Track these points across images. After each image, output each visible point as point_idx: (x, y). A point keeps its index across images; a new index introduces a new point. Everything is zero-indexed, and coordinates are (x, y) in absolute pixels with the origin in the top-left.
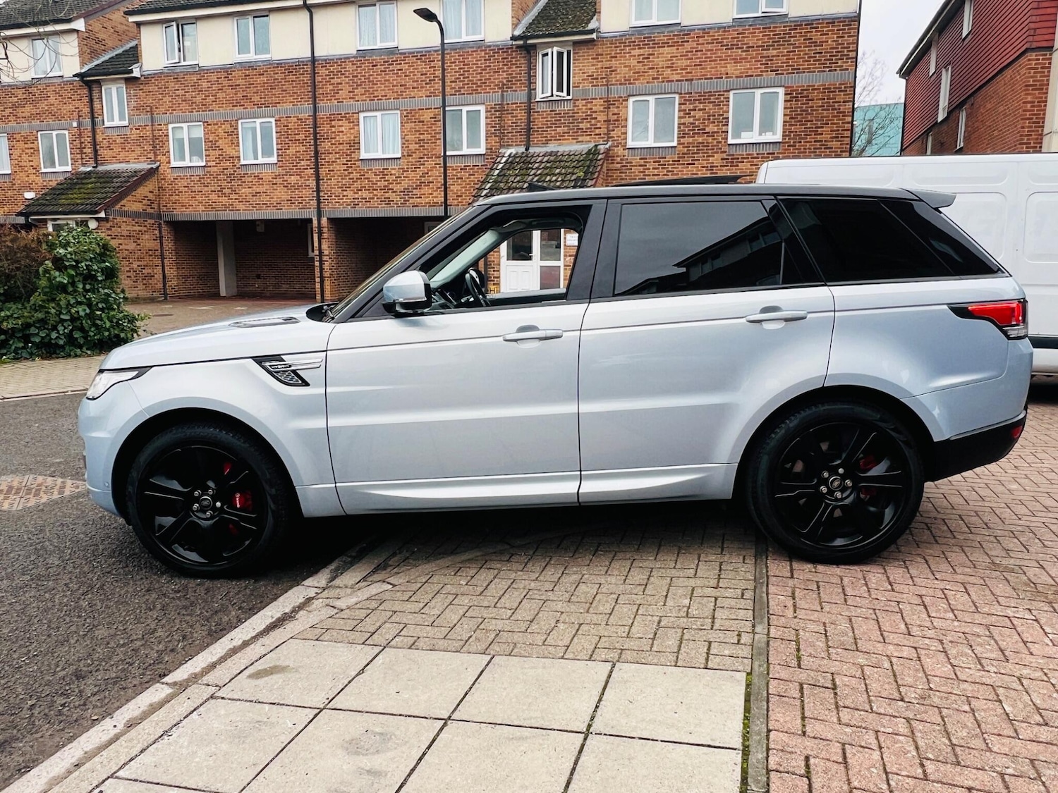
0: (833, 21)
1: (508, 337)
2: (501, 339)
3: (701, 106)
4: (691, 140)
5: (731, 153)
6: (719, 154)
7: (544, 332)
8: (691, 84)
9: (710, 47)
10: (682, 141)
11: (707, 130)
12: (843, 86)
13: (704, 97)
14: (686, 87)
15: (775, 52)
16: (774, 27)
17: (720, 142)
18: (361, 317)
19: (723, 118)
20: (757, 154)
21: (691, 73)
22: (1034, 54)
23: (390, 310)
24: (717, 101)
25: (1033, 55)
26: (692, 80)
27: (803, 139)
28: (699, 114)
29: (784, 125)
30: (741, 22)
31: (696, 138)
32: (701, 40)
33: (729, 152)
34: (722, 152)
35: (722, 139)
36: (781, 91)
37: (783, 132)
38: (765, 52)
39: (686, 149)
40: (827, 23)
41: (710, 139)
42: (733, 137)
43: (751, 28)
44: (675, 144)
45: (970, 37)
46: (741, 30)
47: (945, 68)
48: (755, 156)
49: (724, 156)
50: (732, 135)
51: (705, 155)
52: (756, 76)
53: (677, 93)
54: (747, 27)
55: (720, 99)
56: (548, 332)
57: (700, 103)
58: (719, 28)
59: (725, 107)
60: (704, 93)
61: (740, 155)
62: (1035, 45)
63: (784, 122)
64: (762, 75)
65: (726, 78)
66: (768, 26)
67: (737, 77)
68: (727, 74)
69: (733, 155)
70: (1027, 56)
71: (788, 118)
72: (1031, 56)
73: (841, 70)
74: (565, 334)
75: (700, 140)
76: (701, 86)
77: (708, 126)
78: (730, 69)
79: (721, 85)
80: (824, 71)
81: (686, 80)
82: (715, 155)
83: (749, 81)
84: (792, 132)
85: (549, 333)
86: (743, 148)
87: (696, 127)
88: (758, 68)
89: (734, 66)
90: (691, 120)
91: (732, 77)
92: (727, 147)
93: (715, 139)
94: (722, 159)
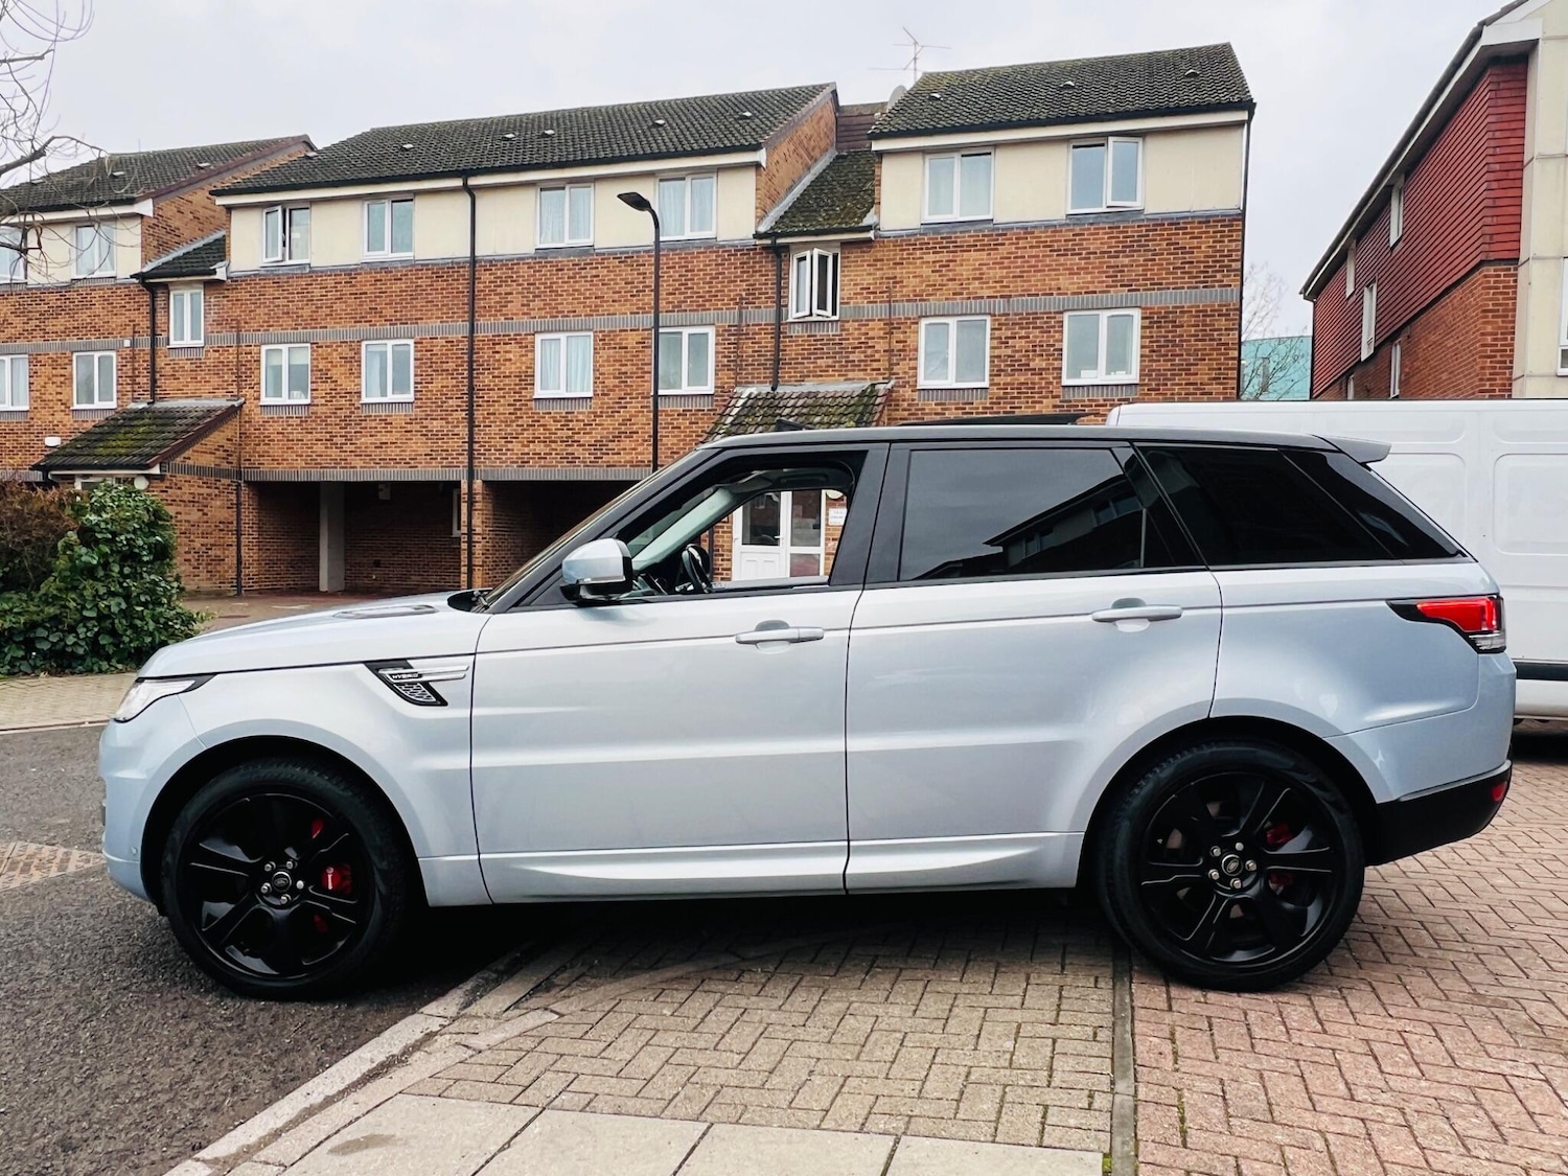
0: (1207, 220)
1: (744, 638)
2: (733, 639)
3: (1023, 333)
4: (1009, 379)
5: (1067, 398)
6: (1050, 400)
7: (796, 630)
8: (1009, 301)
9: (1034, 252)
10: (997, 380)
11: (1032, 365)
12: (1224, 308)
13: (1030, 320)
14: (1000, 306)
15: (1126, 261)
16: (1124, 227)
17: (1051, 383)
18: (529, 605)
19: (1054, 350)
20: (1105, 400)
21: (1009, 287)
22: (1492, 268)
23: (571, 596)
24: (1045, 326)
25: (1490, 270)
26: (1010, 296)
27: (1170, 380)
28: (1019, 344)
29: (1141, 361)
30: (1078, 219)
31: (1016, 376)
32: (1022, 243)
33: (1064, 396)
34: (1053, 397)
35: (1054, 378)
36: (1137, 314)
37: (1141, 370)
38: (1112, 260)
39: (1002, 392)
40: (1199, 223)
41: (1036, 379)
42: (1068, 377)
43: (1092, 227)
44: (986, 384)
45: (1401, 245)
46: (1077, 230)
47: (1368, 286)
48: (1101, 402)
49: (1057, 402)
50: (1068, 374)
51: (1030, 401)
52: (1100, 292)
53: (990, 314)
54: (1086, 226)
55: (1050, 324)
56: (801, 630)
57: (1022, 328)
58: (1047, 227)
59: (1057, 335)
60: (1027, 314)
61: (1080, 401)
62: (1492, 256)
63: (1142, 356)
64: (1109, 292)
65: (1059, 294)
66: (1116, 225)
67: (1074, 293)
68: (1059, 289)
69: (1070, 401)
70: (1482, 272)
71: (1147, 350)
72: (1488, 271)
73: (1220, 286)
74: (827, 635)
75: (1022, 379)
76: (1019, 305)
77: (1033, 360)
78: (1063, 282)
79: (1056, 300)
80: (1197, 288)
81: (1002, 297)
82: (1044, 401)
83: (1090, 298)
84: (1154, 370)
85: (804, 633)
86: (1083, 391)
87: (1016, 361)
88: (1103, 282)
89: (1070, 279)
90: (1009, 352)
91: (1067, 294)
92: (1061, 389)
93: (1043, 379)
94: (1055, 406)
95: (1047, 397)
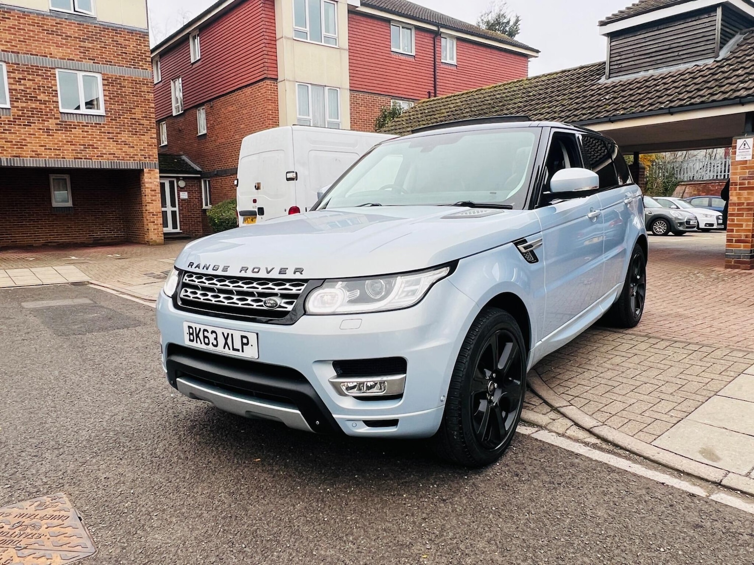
0: (132, 32)
3: (30, 77)
4: (24, 105)
5: (64, 120)
6: (53, 120)
8: (17, 56)
9: (31, 28)
10: (16, 104)
11: (39, 98)
12: (145, 81)
13: (34, 70)
14: (12, 58)
15: (90, 45)
16: (86, 25)
17: (52, 110)
19: (52, 90)
20: (87, 123)
21: (16, 47)
22: (269, 81)
24: (44, 75)
26: (19, 53)
27: (121, 115)
28: (29, 84)
29: (105, 103)
30: (59, 14)
31: (29, 103)
32: (22, 21)
33: (62, 119)
34: (55, 118)
35: (54, 107)
36: (99, 77)
37: (105, 108)
38: (82, 43)
39: (21, 112)
40: (128, 32)
41: (43, 106)
42: (63, 108)
43: (67, 21)
44: (8, 106)
46: (58, 20)
47: (172, 80)
49: (58, 121)
50: (62, 106)
51: (40, 119)
52: (77, 60)
53: (5, 62)
54: (63, 20)
55: (48, 74)
57: (29, 74)
58: (38, 14)
59: (53, 81)
60: (31, 66)
61: (72, 122)
62: (269, 76)
63: (105, 101)
64: (82, 61)
65: (51, 57)
66: (81, 23)
67: (60, 58)
68: (51, 54)
69: (66, 122)
70: (265, 82)
71: (107, 98)
72: (267, 82)
73: (142, 69)
75: (34, 106)
76: (24, 59)
77: (39, 95)
78: (53, 50)
79: (48, 62)
80: (130, 67)
81: (12, 52)
82: (50, 120)
83: (70, 64)
84: (112, 109)
86: (73, 117)
87: (28, 94)
88: (78, 55)
89: (56, 49)
90: (22, 87)
91: (56, 58)
92: (60, 114)
93: (47, 107)
94: (57, 124)
95: (51, 118)
